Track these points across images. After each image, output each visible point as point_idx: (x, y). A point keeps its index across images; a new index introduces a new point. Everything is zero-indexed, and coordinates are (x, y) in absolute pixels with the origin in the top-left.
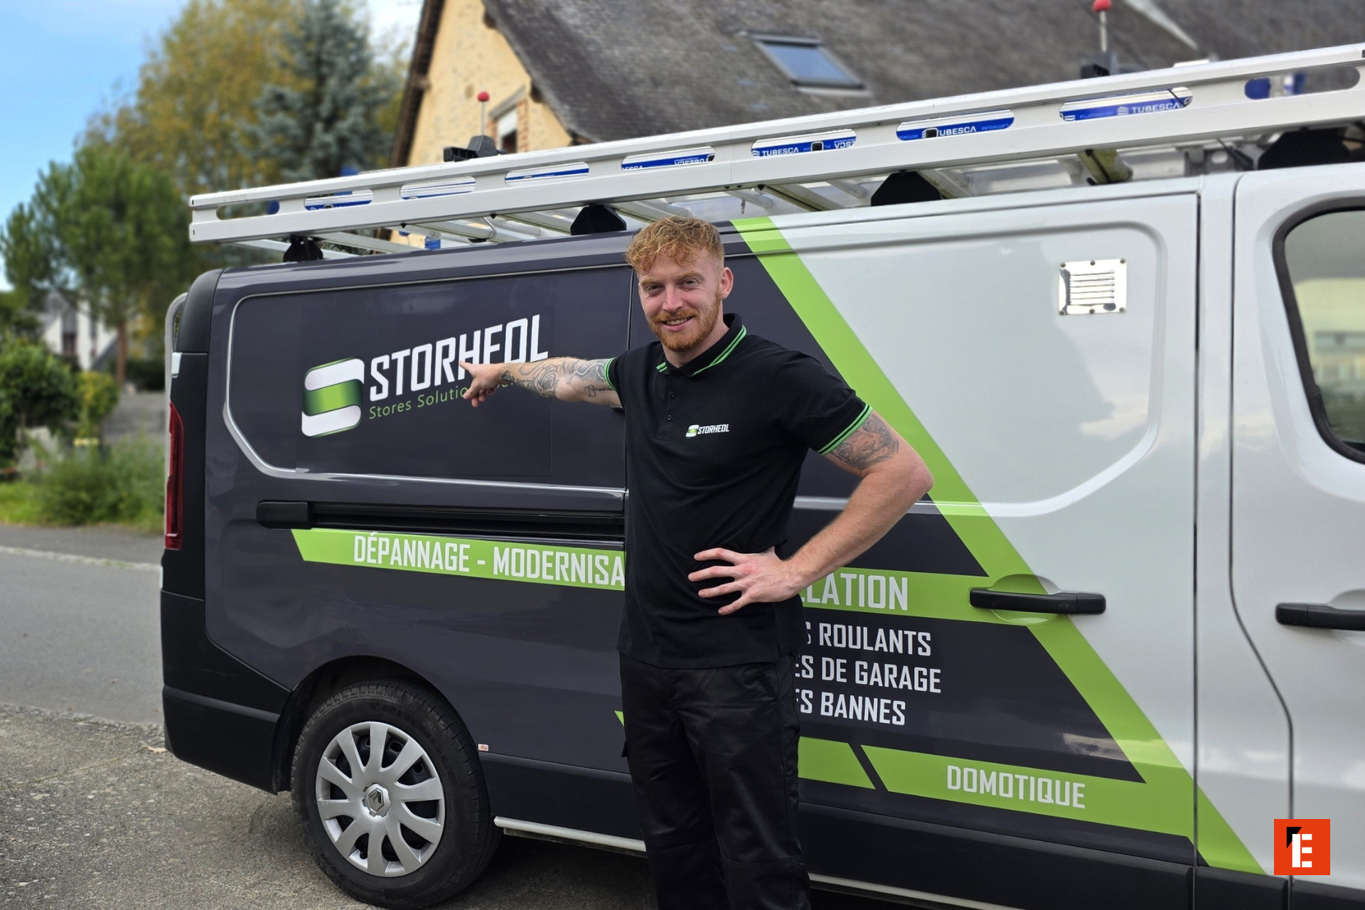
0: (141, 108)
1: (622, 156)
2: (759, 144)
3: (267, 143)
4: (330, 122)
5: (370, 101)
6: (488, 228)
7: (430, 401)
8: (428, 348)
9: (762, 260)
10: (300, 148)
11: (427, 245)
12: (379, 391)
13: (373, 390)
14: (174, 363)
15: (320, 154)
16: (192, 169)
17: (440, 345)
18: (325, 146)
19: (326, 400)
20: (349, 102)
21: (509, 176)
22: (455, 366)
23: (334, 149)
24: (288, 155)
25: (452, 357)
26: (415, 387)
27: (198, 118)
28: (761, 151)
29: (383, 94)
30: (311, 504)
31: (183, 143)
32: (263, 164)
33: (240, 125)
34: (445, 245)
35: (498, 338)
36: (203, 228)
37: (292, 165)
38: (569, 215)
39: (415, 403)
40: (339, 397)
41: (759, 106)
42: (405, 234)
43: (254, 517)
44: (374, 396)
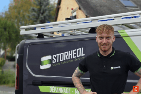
0: (9, 11)
1: (98, 19)
2: (122, 17)
3: (31, 17)
4: (43, 14)
5: (50, 10)
6: (73, 32)
7: (63, 63)
8: (63, 53)
9: (123, 38)
10: (37, 18)
11: (62, 35)
12: (54, 61)
13: (53, 61)
14: (17, 56)
15: (41, 19)
16: (18, 22)
17: (65, 53)
18: (42, 18)
19: (45, 63)
20: (46, 10)
21: (78, 23)
22: (68, 57)
23: (43, 19)
24: (35, 19)
25: (67, 55)
26: (61, 60)
27: (19, 13)
28: (123, 18)
29: (52, 9)
30: (42, 81)
31: (17, 17)
32: (31, 21)
33: (27, 14)
34: (65, 35)
35: (76, 52)
36: (23, 32)
37: (36, 21)
38: (88, 30)
39: (61, 63)
40: (47, 62)
41: (119, 11)
42: (58, 33)
43: (32, 84)
44: (53, 62)
